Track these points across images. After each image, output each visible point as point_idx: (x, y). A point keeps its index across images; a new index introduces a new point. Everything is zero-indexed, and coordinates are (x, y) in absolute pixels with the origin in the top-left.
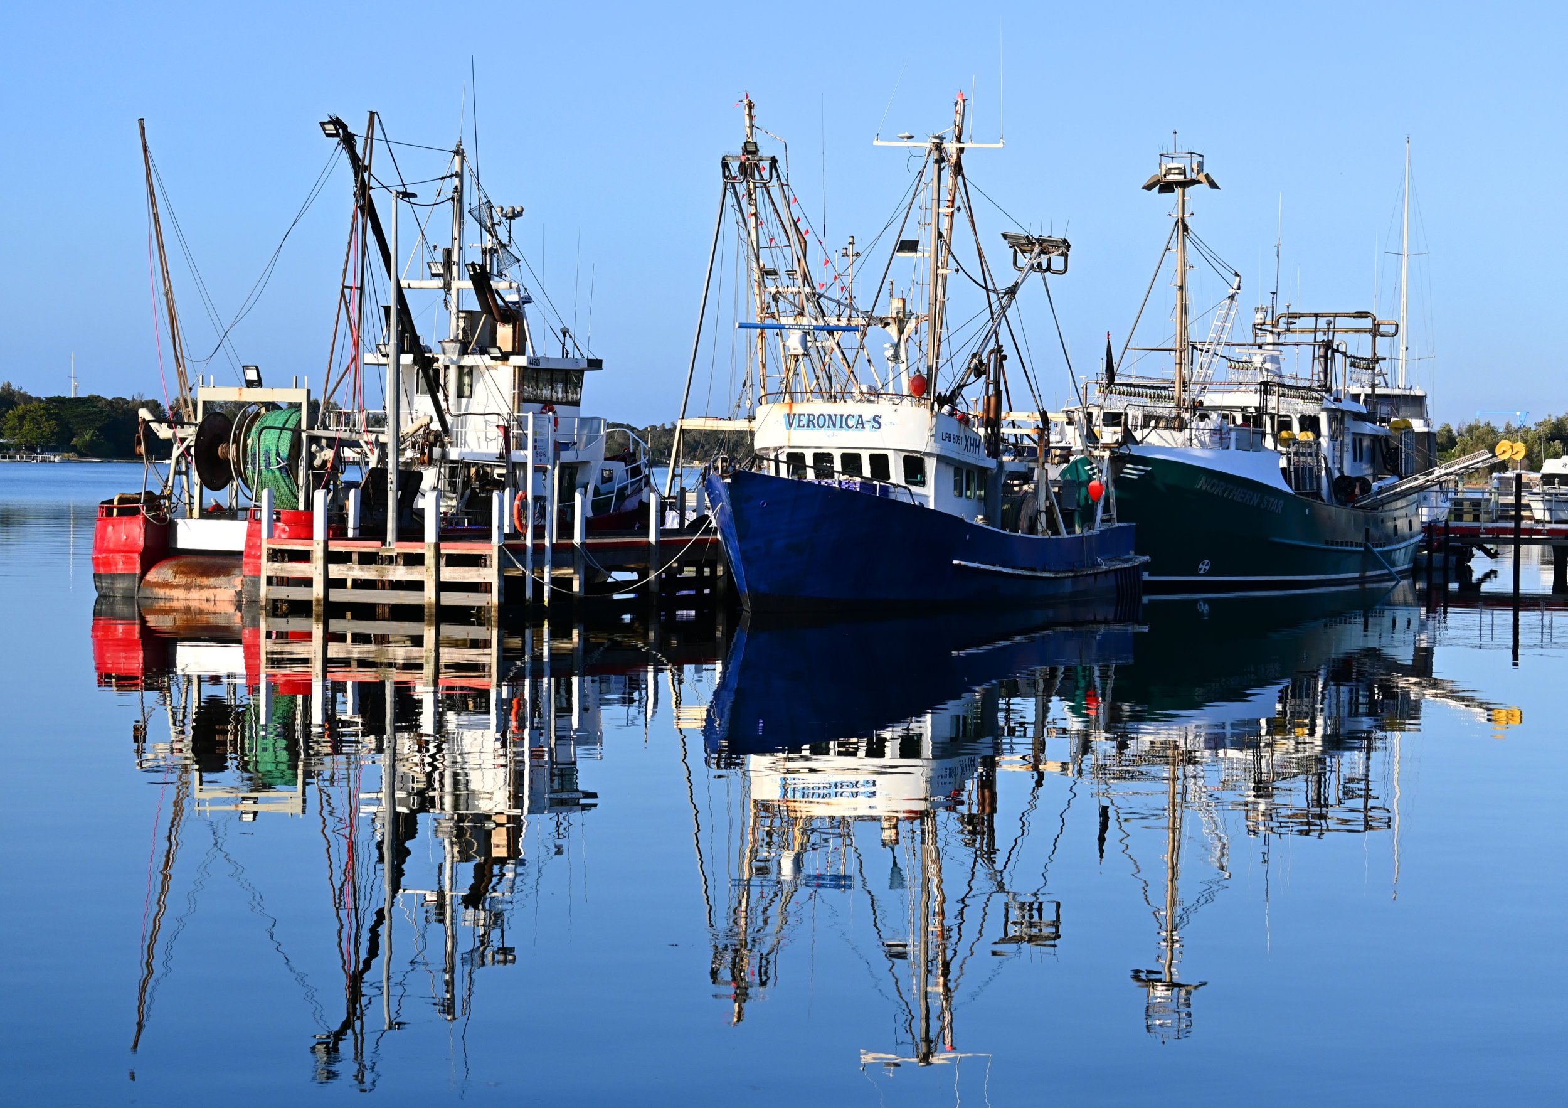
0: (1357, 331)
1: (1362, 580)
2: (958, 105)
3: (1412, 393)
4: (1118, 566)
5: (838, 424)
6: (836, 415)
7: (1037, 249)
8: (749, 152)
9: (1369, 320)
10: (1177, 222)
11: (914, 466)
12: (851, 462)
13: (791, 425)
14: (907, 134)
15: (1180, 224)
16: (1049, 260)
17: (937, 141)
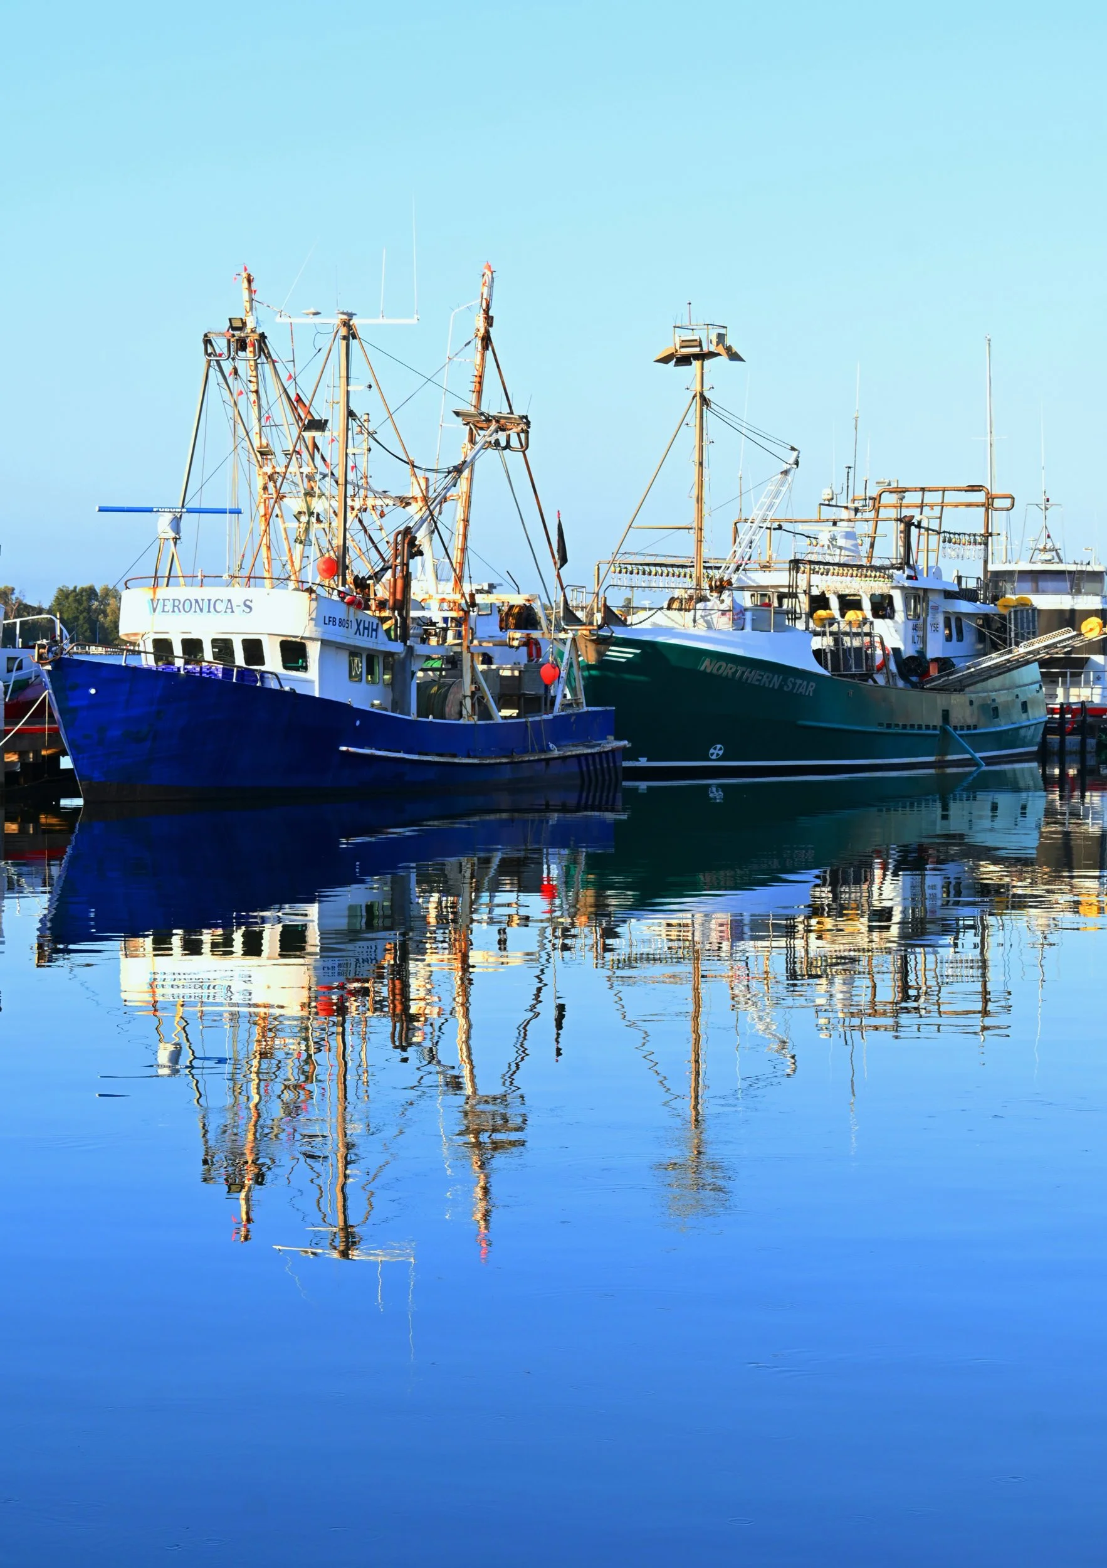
0: (969, 505)
1: (941, 765)
2: (485, 277)
3: (1089, 568)
4: (581, 752)
5: (205, 609)
6: (203, 600)
7: (494, 426)
8: (234, 329)
9: (982, 494)
10: (694, 397)
11: (293, 653)
12: (223, 648)
13: (154, 610)
14: (313, 311)
15: (698, 397)
16: (509, 436)
17: (345, 317)
